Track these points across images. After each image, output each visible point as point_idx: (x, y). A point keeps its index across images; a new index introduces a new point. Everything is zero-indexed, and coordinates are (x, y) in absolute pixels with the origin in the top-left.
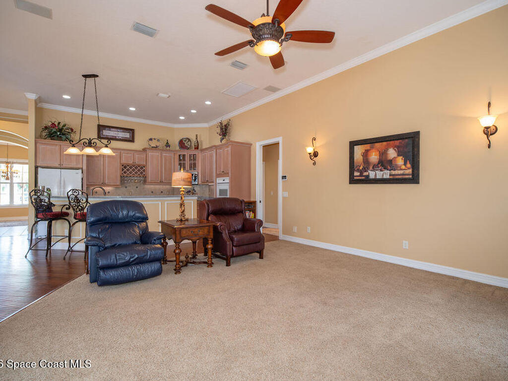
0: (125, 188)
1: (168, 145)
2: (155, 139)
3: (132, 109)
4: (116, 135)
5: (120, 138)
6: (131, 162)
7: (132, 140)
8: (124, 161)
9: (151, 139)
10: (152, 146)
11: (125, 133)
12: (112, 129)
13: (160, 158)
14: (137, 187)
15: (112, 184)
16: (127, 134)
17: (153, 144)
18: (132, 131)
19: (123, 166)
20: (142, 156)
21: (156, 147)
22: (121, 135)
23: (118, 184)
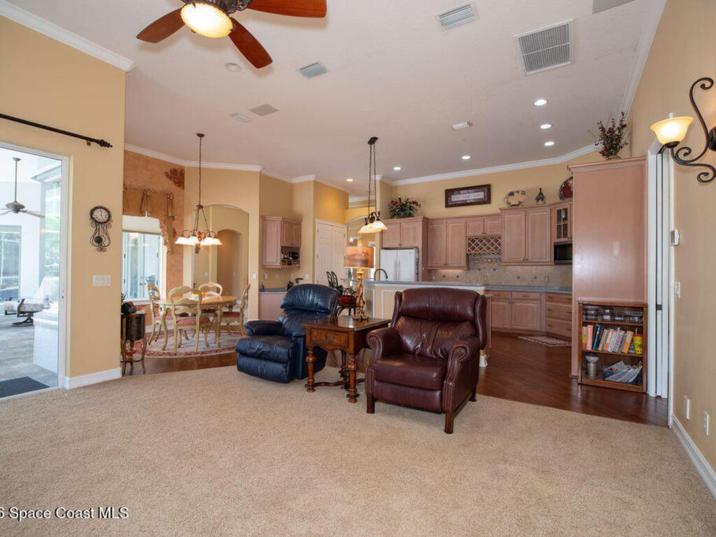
0: (478, 271)
1: (541, 197)
2: (518, 192)
3: (466, 158)
4: (466, 199)
5: (472, 201)
6: (479, 233)
7: (487, 200)
8: (470, 234)
9: (512, 194)
10: (512, 204)
11: (478, 193)
12: (461, 192)
13: (523, 223)
14: (495, 270)
15: (456, 265)
16: (480, 193)
17: (514, 201)
18: (487, 188)
19: (469, 239)
20: (496, 222)
21: (518, 205)
22: (473, 196)
23: (463, 265)
